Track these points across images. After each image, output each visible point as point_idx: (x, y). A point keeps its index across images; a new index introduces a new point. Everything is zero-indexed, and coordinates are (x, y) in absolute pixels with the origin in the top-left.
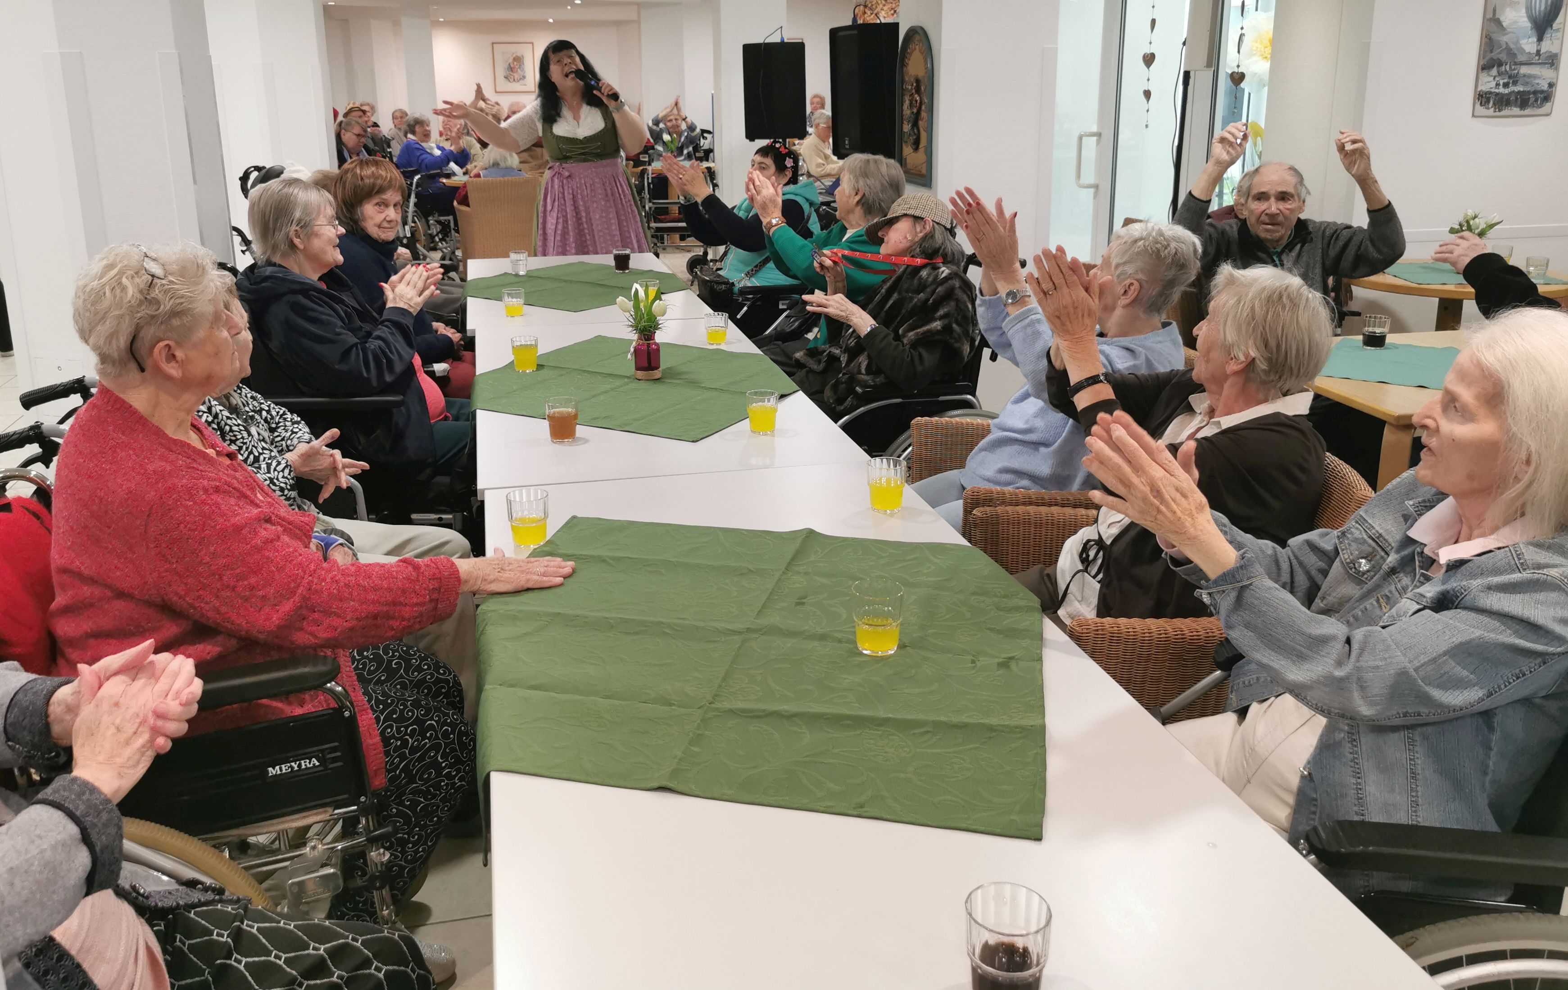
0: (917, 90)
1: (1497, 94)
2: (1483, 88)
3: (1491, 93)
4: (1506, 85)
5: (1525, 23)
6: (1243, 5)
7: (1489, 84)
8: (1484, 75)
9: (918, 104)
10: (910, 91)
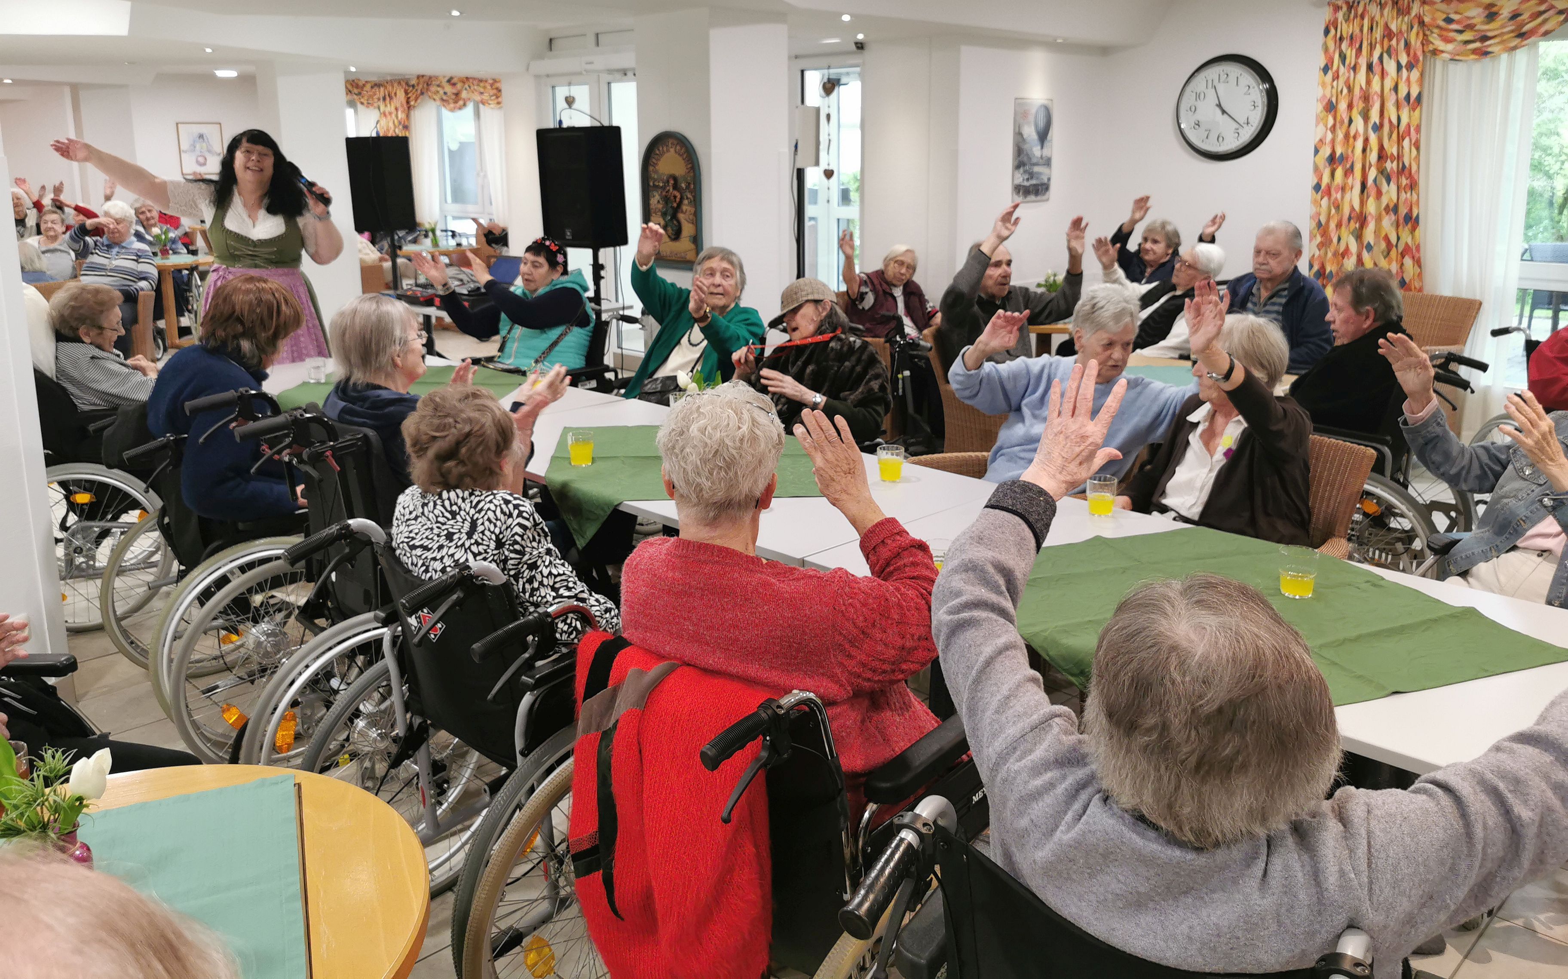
0: (676, 187)
1: (1024, 186)
2: (1017, 182)
3: (1020, 185)
4: (1028, 180)
5: (1035, 136)
6: (828, 117)
7: (1020, 179)
8: (1016, 172)
9: (678, 200)
10: (663, 188)
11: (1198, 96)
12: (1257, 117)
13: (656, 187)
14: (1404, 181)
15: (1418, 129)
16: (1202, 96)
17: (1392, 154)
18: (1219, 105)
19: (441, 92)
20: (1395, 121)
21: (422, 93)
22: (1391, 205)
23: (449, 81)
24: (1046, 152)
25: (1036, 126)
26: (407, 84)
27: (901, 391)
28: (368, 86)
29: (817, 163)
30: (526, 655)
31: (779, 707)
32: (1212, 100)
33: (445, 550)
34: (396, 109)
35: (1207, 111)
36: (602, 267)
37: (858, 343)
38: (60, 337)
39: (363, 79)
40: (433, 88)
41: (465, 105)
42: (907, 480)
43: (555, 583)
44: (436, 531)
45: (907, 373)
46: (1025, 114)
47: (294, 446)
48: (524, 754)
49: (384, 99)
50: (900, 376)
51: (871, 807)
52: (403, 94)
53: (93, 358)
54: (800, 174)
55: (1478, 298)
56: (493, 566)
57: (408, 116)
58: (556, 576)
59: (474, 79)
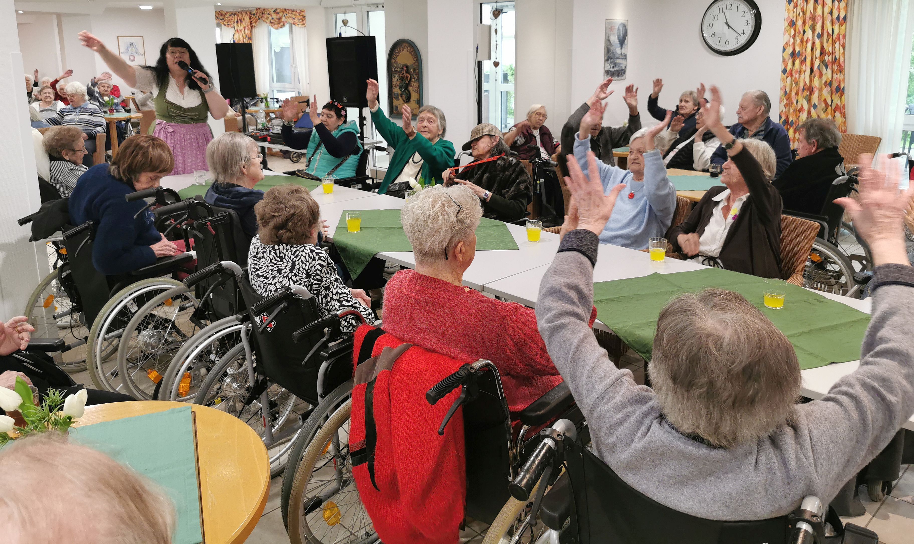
0: (407, 71)
1: (611, 71)
2: (607, 69)
3: (608, 71)
4: (613, 67)
5: (617, 42)
6: (496, 31)
7: (608, 67)
8: (606, 63)
9: (409, 79)
10: (400, 72)
11: (714, 18)
12: (749, 30)
13: (396, 71)
14: (836, 67)
15: (844, 36)
16: (716, 17)
17: (829, 51)
18: (727, 23)
19: (270, 18)
20: (830, 32)
21: (259, 19)
22: (828, 82)
23: (274, 11)
24: (624, 51)
25: (618, 36)
26: (250, 13)
27: (538, 190)
28: (228, 15)
29: (490, 58)
30: (324, 339)
31: (472, 368)
32: (722, 20)
33: (277, 279)
34: (244, 28)
35: (719, 27)
36: (365, 119)
37: (515, 161)
38: (52, 158)
39: (225, 11)
40: (266, 16)
41: (284, 25)
42: (543, 241)
43: (340, 298)
44: (270, 268)
45: (542, 180)
46: (611, 29)
47: (189, 220)
48: (322, 397)
49: (237, 22)
50: (538, 182)
51: (525, 427)
52: (248, 19)
53: (71, 169)
54: (480, 64)
55: (879, 136)
56: (305, 288)
57: (251, 32)
58: (340, 294)
59: (289, 10)
